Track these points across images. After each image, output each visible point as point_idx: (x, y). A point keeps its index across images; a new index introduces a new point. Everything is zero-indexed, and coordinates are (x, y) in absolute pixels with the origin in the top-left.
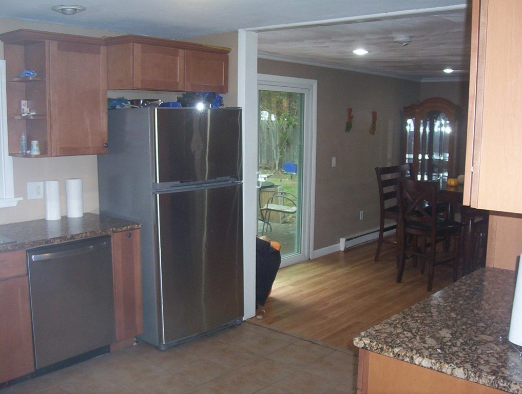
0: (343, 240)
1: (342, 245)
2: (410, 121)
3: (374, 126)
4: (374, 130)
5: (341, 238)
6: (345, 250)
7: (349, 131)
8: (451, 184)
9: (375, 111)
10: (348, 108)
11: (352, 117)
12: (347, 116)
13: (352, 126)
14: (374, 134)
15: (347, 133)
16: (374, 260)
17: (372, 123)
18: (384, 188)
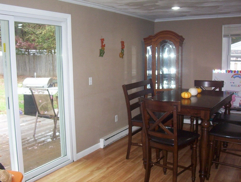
0: (102, 141)
1: (101, 144)
2: (149, 48)
3: (123, 52)
4: (123, 54)
5: (101, 138)
6: (105, 147)
7: (102, 56)
8: (185, 97)
9: (123, 41)
10: (101, 39)
11: (104, 46)
12: (100, 45)
13: (104, 52)
14: (123, 58)
15: (101, 57)
16: (126, 158)
17: (121, 50)
18: (130, 101)
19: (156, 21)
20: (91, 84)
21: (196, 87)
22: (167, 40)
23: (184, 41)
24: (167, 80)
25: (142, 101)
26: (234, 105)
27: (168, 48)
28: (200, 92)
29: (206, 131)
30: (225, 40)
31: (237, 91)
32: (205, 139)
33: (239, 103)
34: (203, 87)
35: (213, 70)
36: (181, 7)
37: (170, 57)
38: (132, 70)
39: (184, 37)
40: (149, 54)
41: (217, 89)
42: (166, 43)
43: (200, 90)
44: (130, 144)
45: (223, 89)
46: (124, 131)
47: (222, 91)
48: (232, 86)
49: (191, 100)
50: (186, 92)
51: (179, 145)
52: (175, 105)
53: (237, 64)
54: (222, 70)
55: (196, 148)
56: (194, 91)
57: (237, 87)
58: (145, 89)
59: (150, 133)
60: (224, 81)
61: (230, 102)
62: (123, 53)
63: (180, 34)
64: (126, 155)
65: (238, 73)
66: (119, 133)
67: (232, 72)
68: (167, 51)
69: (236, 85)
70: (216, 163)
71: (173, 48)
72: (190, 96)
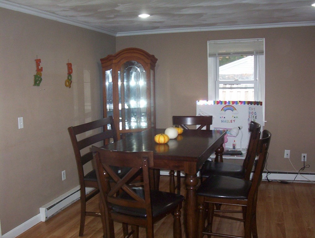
1: (42, 216)
2: (108, 73)
3: (70, 78)
4: (70, 82)
5: (40, 207)
6: (48, 220)
7: (38, 85)
8: (160, 141)
9: (69, 63)
10: (35, 60)
11: (41, 70)
12: (35, 68)
13: (41, 79)
14: (70, 87)
15: (36, 87)
16: (78, 234)
17: (67, 75)
18: (80, 151)
19: (118, 35)
20: (22, 127)
21: (175, 126)
22: (133, 62)
23: (156, 62)
24: (135, 116)
25: (95, 152)
26: (226, 147)
27: (135, 72)
28: (182, 133)
29: (192, 191)
30: (211, 61)
31: (230, 129)
32: (192, 203)
33: (232, 145)
34: (184, 125)
35: (197, 101)
36: (151, 14)
37: (138, 85)
38: (85, 104)
39: (156, 57)
40: (109, 81)
41: (204, 127)
42: (133, 65)
43: (180, 130)
44: (84, 214)
45: (212, 128)
46: (75, 192)
47: (211, 129)
48: (222, 121)
49: (168, 146)
50: (162, 135)
51: (154, 215)
52: (145, 158)
53: (225, 92)
54: (209, 101)
55: (180, 216)
56: (172, 133)
57: (229, 122)
58: (104, 131)
59: (110, 200)
60: (212, 116)
61: (222, 145)
62: (71, 80)
63: (151, 53)
64: (79, 230)
65: (230, 105)
66: (69, 196)
67: (221, 104)
68: (135, 77)
69: (227, 121)
70: (208, 235)
71: (142, 72)
72: (167, 140)
